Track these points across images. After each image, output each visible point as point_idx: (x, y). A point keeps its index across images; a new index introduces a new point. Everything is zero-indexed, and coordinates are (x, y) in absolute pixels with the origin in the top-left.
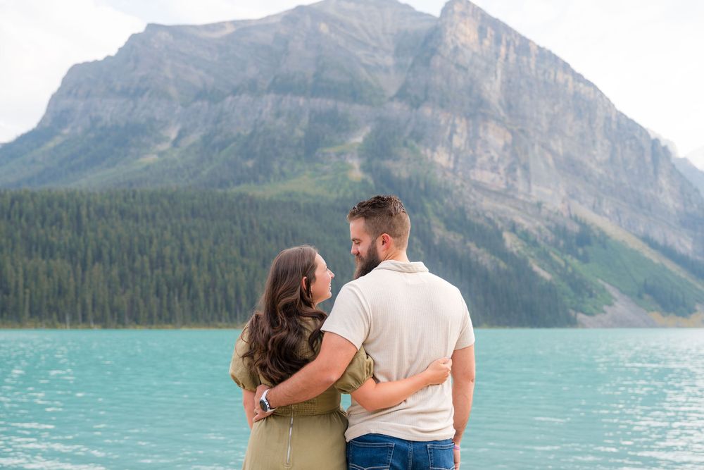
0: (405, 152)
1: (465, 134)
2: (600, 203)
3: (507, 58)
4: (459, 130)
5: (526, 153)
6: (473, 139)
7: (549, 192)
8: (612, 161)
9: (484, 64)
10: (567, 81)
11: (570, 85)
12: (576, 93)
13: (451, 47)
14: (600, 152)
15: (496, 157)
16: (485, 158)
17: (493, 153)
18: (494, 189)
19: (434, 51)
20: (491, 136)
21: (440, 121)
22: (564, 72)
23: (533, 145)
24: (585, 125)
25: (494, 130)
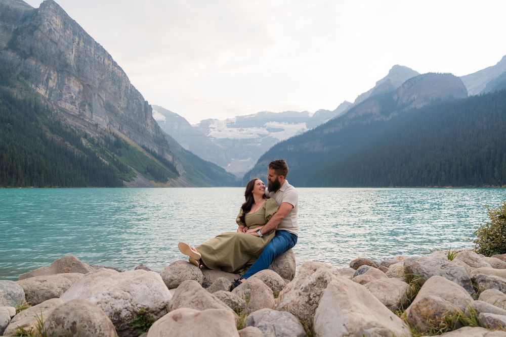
0: (18, 84)
1: (56, 81)
2: (122, 128)
3: (78, 44)
4: (52, 78)
5: (91, 97)
6: (61, 84)
7: (101, 119)
8: (127, 107)
9: (66, 44)
10: (109, 64)
11: (111, 67)
12: (113, 71)
13: (48, 28)
14: (123, 103)
15: (74, 97)
16: (68, 96)
17: (73, 94)
18: (72, 113)
19: (36, 28)
20: (72, 85)
21: (41, 70)
22: (109, 59)
23: (95, 94)
24: (117, 89)
25: (73, 82)
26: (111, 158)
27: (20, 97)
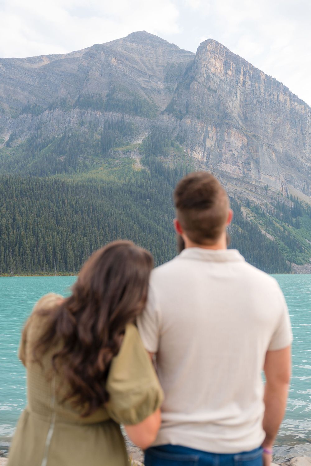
0: (172, 151)
1: (215, 138)
2: (308, 187)
3: (244, 84)
4: (210, 135)
5: (257, 151)
6: (220, 142)
7: (273, 179)
9: (228, 88)
10: (286, 101)
11: (288, 103)
12: (292, 109)
13: (205, 75)
15: (236, 154)
16: (228, 155)
17: (234, 152)
18: (234, 176)
19: (193, 79)
20: (232, 139)
21: (197, 128)
22: (285, 94)
23: (262, 146)
24: (298, 132)
25: (235, 135)
26: (280, 230)
27: (172, 166)
